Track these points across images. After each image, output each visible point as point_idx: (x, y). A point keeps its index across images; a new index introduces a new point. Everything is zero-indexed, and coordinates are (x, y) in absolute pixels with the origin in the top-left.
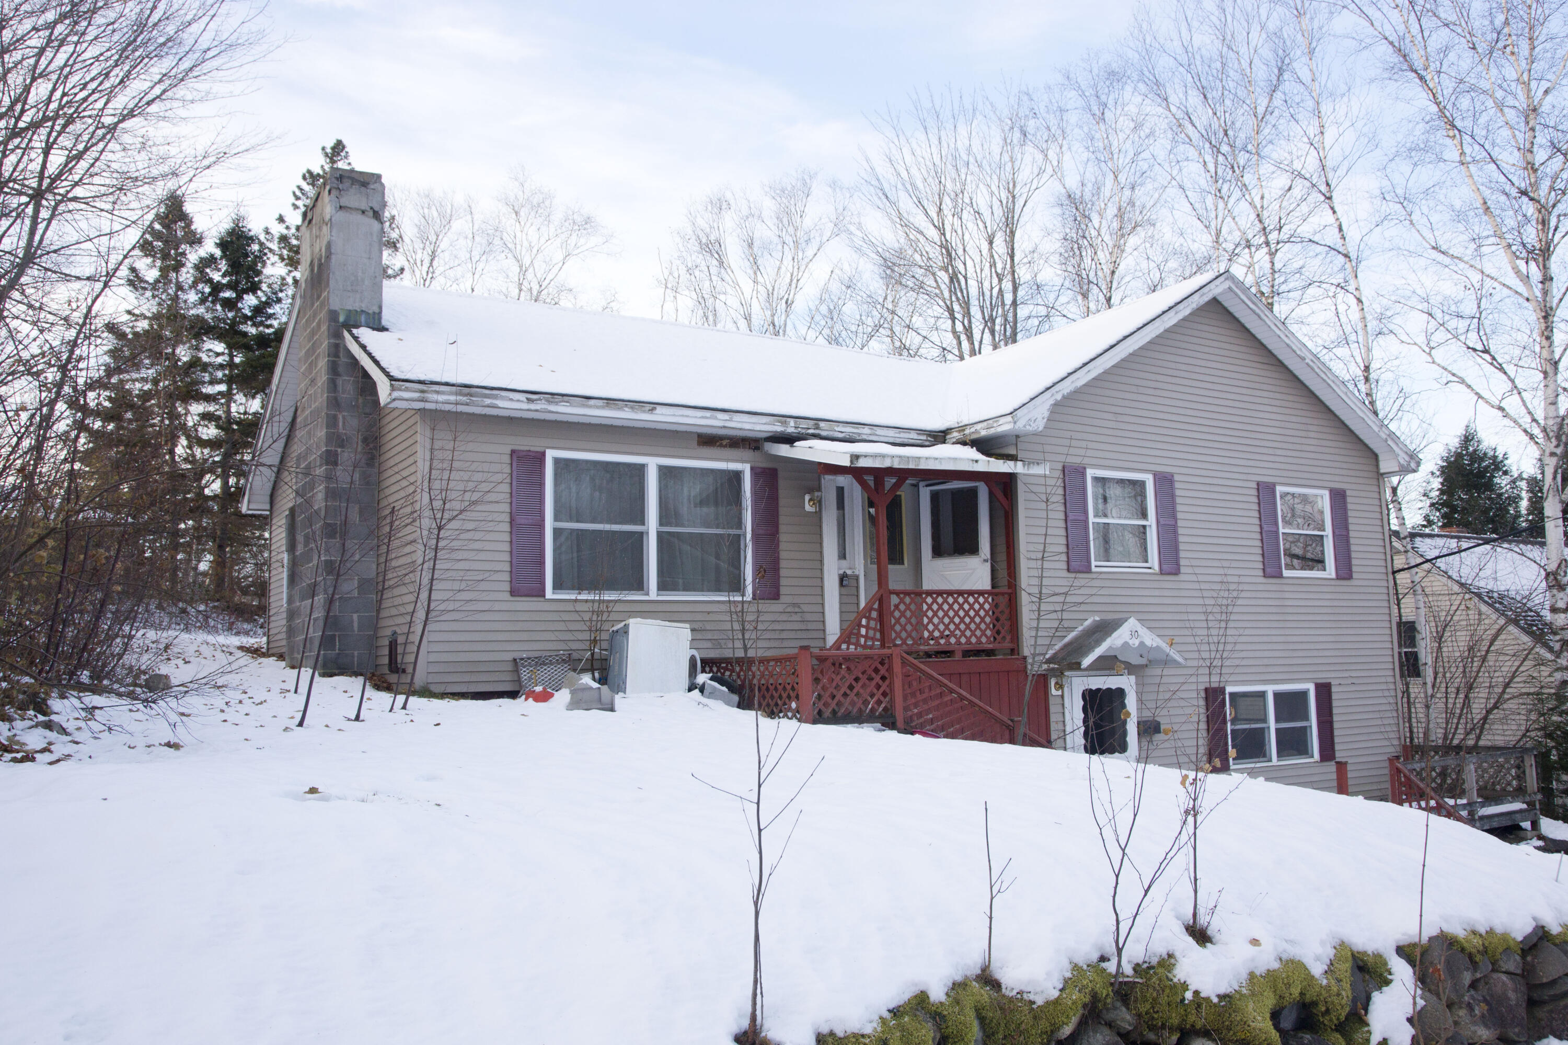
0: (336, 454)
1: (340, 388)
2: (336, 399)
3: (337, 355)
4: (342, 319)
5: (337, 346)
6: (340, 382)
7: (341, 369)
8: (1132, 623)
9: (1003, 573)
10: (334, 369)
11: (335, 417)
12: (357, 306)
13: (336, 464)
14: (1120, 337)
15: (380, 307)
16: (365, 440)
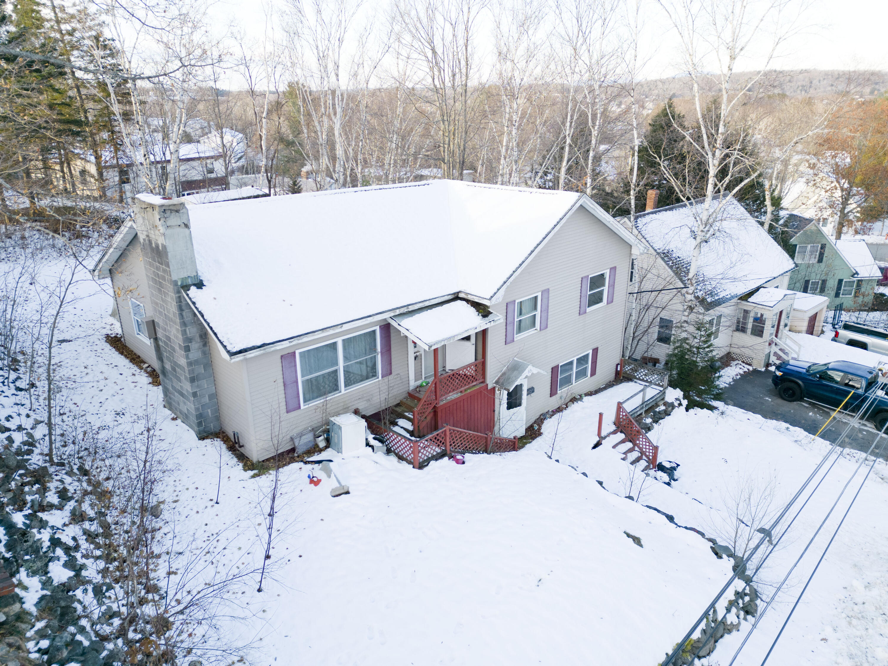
0: (188, 346)
1: (185, 317)
2: (184, 322)
3: (180, 302)
4: (179, 283)
5: (179, 297)
6: (184, 313)
7: (184, 308)
8: (530, 367)
9: (480, 356)
10: (181, 309)
11: (185, 330)
12: (186, 275)
13: (189, 350)
14: (535, 245)
15: (197, 272)
16: (201, 336)
